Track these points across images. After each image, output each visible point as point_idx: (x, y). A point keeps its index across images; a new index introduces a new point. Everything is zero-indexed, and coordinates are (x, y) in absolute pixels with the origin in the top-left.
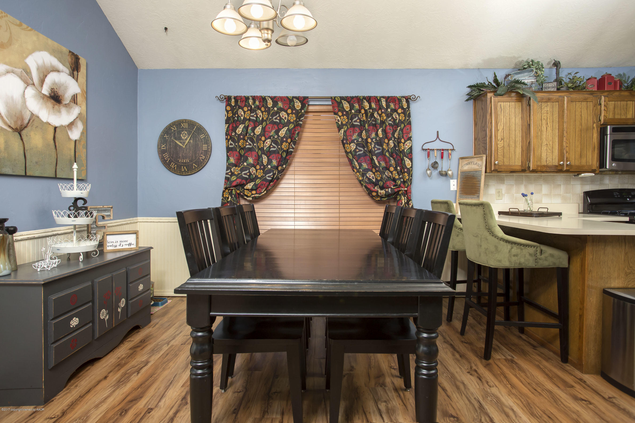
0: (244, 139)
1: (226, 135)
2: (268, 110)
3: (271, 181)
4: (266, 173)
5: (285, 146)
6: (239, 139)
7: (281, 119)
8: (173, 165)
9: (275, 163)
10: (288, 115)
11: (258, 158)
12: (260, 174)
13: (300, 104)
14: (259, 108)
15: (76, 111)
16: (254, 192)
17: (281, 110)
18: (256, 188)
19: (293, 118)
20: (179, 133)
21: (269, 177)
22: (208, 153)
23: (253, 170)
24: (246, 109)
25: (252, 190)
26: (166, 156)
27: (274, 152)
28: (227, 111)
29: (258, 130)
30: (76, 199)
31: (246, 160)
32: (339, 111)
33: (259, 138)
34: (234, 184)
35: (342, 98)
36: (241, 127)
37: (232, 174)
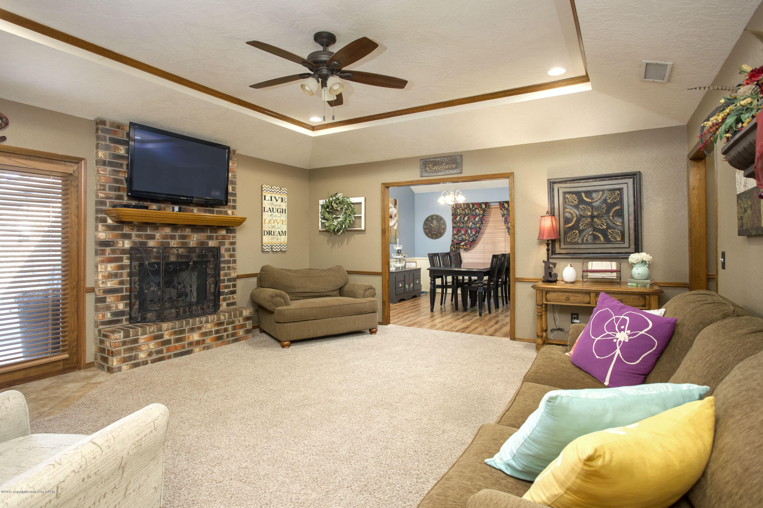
0: (460, 223)
1: (452, 221)
2: (470, 209)
3: (472, 241)
4: (469, 238)
5: (478, 225)
6: (458, 223)
7: (476, 213)
8: (429, 235)
9: (474, 233)
10: (479, 211)
11: (466, 231)
12: (467, 238)
13: (484, 206)
14: (466, 208)
15: (396, 219)
16: (465, 246)
17: (476, 209)
18: (466, 244)
19: (481, 212)
20: (432, 220)
21: (471, 239)
22: (444, 229)
23: (464, 237)
24: (460, 209)
25: (464, 245)
26: (427, 231)
27: (473, 228)
28: (453, 210)
29: (466, 218)
30: (398, 250)
31: (461, 232)
32: (503, 208)
33: (467, 222)
34: (455, 243)
35: (504, 202)
36: (459, 217)
37: (455, 238)
